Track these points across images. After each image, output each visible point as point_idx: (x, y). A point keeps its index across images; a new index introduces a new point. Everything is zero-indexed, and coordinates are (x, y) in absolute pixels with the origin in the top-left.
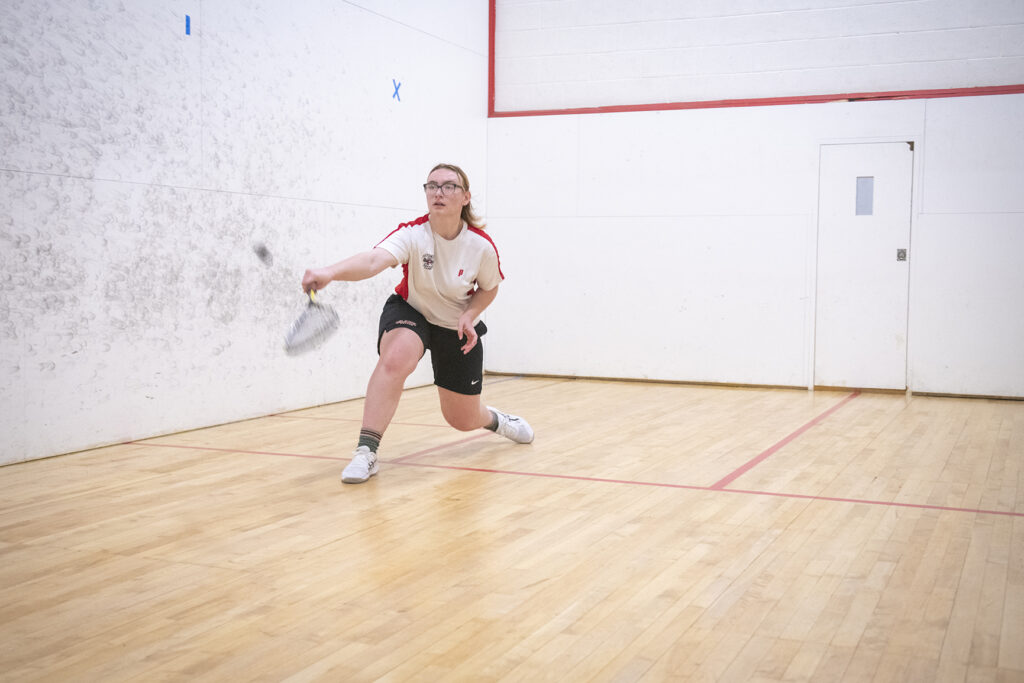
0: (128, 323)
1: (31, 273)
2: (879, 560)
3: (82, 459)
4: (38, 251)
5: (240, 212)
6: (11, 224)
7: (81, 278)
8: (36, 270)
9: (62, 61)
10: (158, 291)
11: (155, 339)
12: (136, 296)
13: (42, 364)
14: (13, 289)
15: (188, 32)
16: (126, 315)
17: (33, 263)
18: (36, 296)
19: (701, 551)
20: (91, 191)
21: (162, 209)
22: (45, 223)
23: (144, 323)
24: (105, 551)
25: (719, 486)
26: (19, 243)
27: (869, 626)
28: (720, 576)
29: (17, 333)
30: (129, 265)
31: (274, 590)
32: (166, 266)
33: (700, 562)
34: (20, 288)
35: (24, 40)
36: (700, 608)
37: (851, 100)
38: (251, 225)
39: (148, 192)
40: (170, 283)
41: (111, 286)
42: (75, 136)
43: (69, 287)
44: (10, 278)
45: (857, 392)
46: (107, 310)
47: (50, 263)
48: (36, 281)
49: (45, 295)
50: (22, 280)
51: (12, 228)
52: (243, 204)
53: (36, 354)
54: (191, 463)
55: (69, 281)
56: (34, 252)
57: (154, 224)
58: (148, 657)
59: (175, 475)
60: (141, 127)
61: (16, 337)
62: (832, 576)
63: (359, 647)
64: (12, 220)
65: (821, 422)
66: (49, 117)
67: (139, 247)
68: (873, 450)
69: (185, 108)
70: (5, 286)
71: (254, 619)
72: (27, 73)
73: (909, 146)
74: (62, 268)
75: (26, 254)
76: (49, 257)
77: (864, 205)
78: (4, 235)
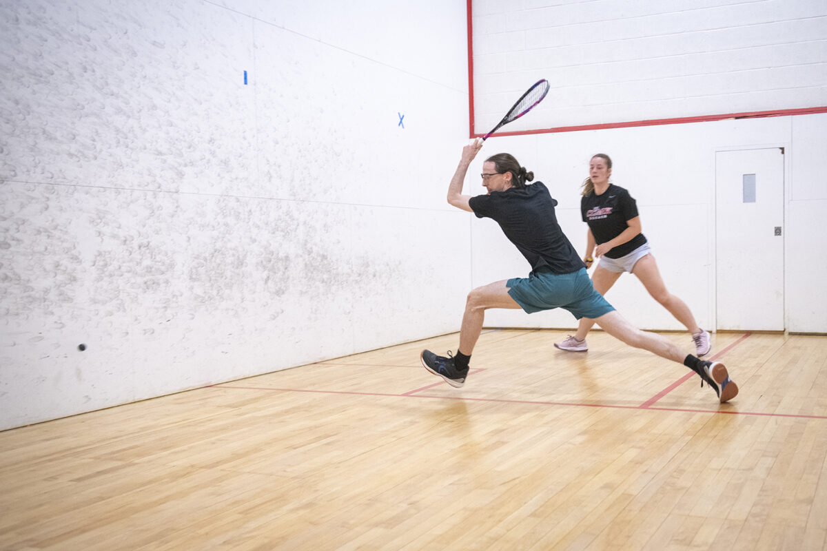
0: (207, 298)
1: (135, 263)
2: (763, 456)
3: (176, 399)
4: (140, 247)
5: (288, 213)
6: (119, 228)
7: (172, 266)
8: (139, 261)
9: (154, 107)
10: (228, 274)
11: (227, 309)
12: (213, 278)
13: (145, 330)
14: (122, 275)
15: (246, 83)
16: (205, 293)
17: (136, 256)
18: (140, 280)
19: (632, 454)
20: (177, 202)
21: (230, 213)
22: (144, 226)
23: (218, 298)
24: (192, 466)
25: (646, 405)
26: (125, 241)
27: (754, 505)
28: (646, 471)
29: (126, 308)
30: (206, 255)
31: (317, 490)
32: (233, 255)
33: (631, 462)
34: (127, 275)
35: (126, 93)
36: (631, 495)
37: (737, 118)
38: (296, 222)
39: (219, 200)
40: (237, 268)
41: (194, 271)
42: (164, 161)
43: (163, 273)
44: (120, 268)
45: (748, 333)
46: (192, 288)
47: (149, 255)
48: (138, 269)
49: (145, 279)
50: (129, 269)
51: (120, 230)
52: (289, 207)
53: (140, 322)
54: (256, 399)
55: (163, 268)
56: (137, 248)
57: (224, 224)
58: (224, 542)
59: (244, 409)
60: (213, 153)
61: (125, 311)
62: (728, 469)
63: (379, 531)
64: (120, 225)
65: (721, 356)
66: (145, 148)
67: (214, 241)
68: (760, 376)
69: (245, 138)
70: (116, 273)
71: (301, 512)
72: (129, 117)
73: (781, 151)
74: (158, 259)
75: (130, 249)
76: (148, 251)
77: (749, 195)
78: (114, 236)
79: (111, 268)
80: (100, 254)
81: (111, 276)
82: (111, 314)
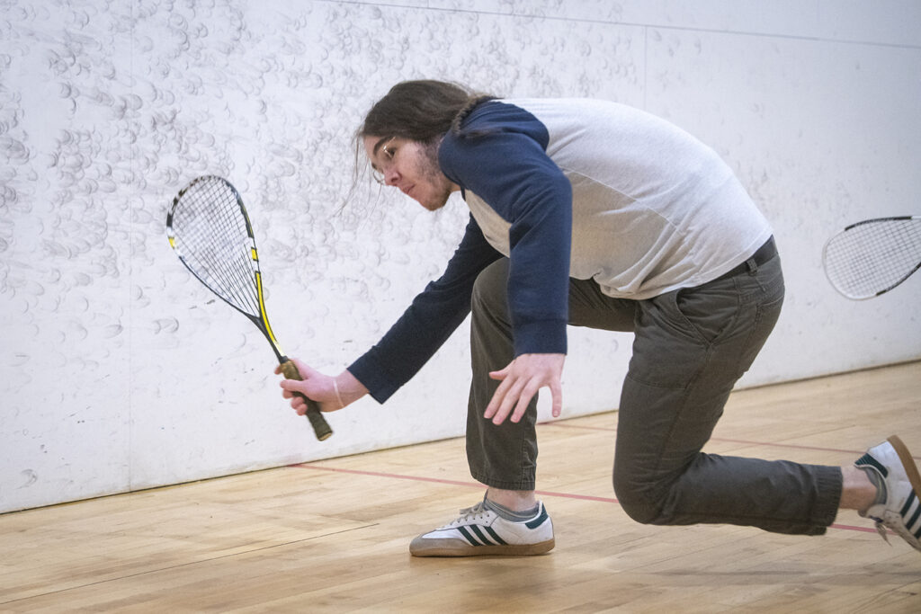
0: (298, 250)
1: (143, 161)
3: (223, 491)
4: (155, 124)
5: (493, 47)
6: (112, 78)
8: (150, 156)
11: (343, 280)
12: (313, 203)
13: (158, 322)
14: (114, 190)
16: (295, 237)
17: (146, 144)
20: (241, 16)
21: (360, 47)
22: (166, 74)
23: (324, 250)
26: (124, 109)
29: (120, 267)
30: (302, 146)
34: (123, 188)
38: (511, 70)
39: (336, 15)
41: (272, 184)
44: (110, 173)
47: (174, 144)
48: (150, 177)
50: (129, 175)
51: (112, 81)
52: (499, 33)
53: (148, 304)
56: (147, 125)
57: (346, 73)
61: (117, 273)
64: (114, 71)
67: (319, 113)
70: (101, 184)
74: (193, 153)
75: (134, 129)
76: (171, 134)
78: (101, 98)
79: (90, 172)
80: (68, 138)
81: (90, 190)
82: (86, 280)
